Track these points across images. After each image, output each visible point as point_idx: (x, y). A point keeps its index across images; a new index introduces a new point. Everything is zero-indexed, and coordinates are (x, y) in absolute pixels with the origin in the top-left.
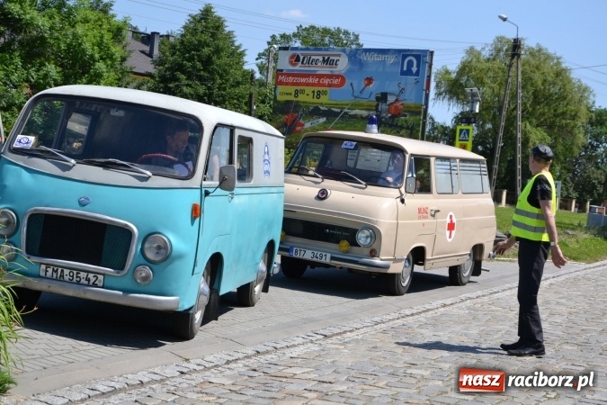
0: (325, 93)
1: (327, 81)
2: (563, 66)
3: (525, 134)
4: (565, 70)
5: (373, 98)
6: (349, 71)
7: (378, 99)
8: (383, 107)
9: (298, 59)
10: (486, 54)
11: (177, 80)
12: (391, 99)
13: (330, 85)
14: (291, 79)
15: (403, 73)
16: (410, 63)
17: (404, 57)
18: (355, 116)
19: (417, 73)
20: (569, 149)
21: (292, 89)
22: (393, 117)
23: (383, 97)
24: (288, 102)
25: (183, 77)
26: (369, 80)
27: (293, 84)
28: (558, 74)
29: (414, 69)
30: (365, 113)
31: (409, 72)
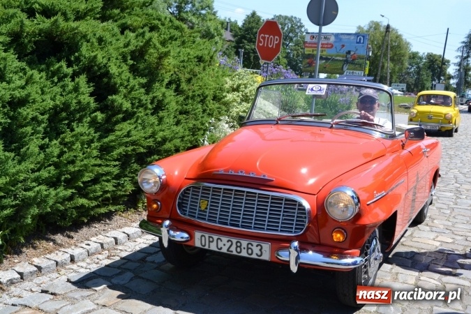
0: (325, 51)
1: (325, 46)
2: (399, 33)
3: (383, 63)
4: (400, 35)
5: (345, 53)
6: (335, 42)
7: (347, 53)
8: (349, 56)
9: (313, 37)
10: (366, 28)
11: (244, 43)
12: (352, 53)
13: (327, 48)
14: (310, 45)
15: (357, 43)
16: (360, 39)
17: (358, 36)
18: (337, 60)
19: (363, 43)
20: (401, 69)
21: (311, 49)
22: (353, 60)
23: (349, 52)
24: (309, 54)
25: (245, 41)
26: (343, 46)
27: (311, 47)
28: (397, 37)
29: (362, 41)
30: (341, 59)
31: (359, 42)
